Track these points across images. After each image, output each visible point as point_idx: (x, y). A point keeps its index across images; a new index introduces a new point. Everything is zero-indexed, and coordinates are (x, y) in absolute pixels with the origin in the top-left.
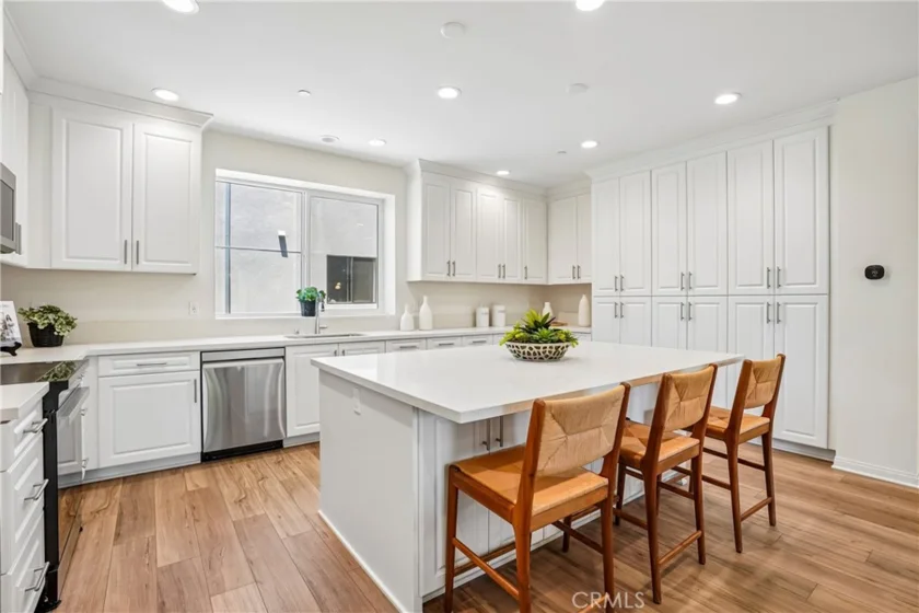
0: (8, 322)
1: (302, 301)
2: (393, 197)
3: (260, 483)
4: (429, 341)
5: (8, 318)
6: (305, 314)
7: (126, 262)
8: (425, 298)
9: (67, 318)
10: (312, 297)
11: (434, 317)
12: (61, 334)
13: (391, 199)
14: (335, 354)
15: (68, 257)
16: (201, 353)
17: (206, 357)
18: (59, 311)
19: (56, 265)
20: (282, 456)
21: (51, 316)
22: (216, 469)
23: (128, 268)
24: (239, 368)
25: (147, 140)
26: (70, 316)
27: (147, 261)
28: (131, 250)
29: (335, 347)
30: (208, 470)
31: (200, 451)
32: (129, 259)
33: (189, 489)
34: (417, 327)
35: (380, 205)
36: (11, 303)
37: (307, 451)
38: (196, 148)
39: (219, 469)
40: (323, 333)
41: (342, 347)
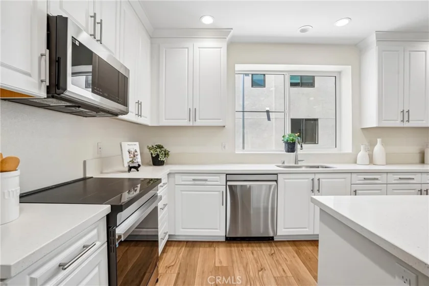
0: (136, 153)
1: (287, 143)
2: (350, 67)
3: (260, 273)
4: (390, 175)
5: (136, 151)
6: (288, 151)
7: (190, 121)
8: (379, 140)
9: (165, 151)
10: (293, 140)
11: (387, 154)
12: (162, 160)
13: (347, 70)
15: (166, 119)
16: (227, 174)
17: (229, 177)
18: (162, 147)
19: (161, 124)
20: (274, 249)
21: (158, 150)
22: (233, 249)
23: (191, 124)
24: (248, 186)
25: (199, 50)
26: (167, 149)
27: (200, 119)
28: (193, 114)
29: (312, 176)
30: (229, 248)
31: (224, 235)
32: (191, 119)
33: (216, 265)
34: (371, 161)
35: (337, 77)
36: (137, 143)
37: (290, 248)
38: (224, 51)
39: (235, 249)
40: (300, 164)
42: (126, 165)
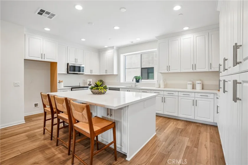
0: (91, 82)
14: (128, 91)
29: (128, 90)
41: (130, 90)
42: (88, 84)
